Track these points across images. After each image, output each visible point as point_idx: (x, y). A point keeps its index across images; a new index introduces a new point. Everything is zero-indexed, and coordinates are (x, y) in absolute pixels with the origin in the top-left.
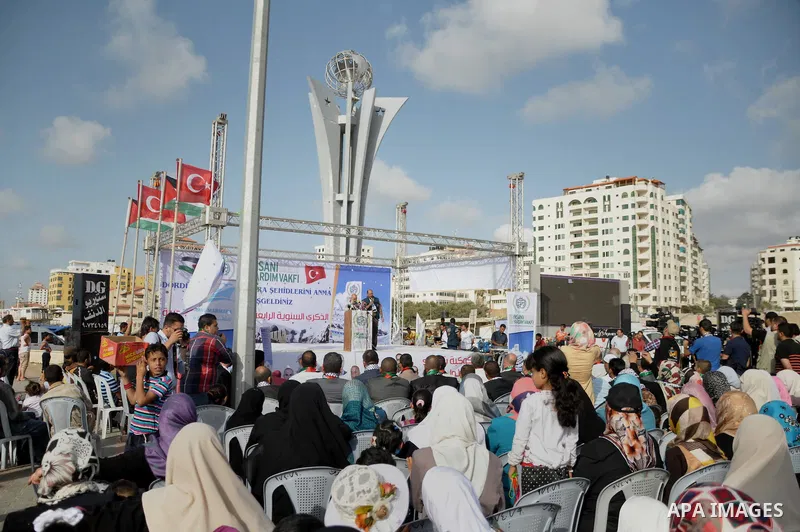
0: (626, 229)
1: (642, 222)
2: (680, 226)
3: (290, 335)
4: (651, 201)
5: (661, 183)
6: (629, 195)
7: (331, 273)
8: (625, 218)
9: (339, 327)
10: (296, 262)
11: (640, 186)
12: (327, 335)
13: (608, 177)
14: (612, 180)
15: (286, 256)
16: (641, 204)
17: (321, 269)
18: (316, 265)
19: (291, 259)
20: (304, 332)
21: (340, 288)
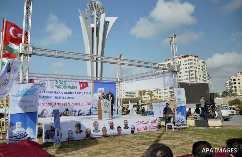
0: (186, 72)
1: (192, 69)
2: (204, 70)
3: (74, 113)
4: (194, 62)
5: (197, 56)
6: (187, 61)
7: (91, 85)
8: (186, 68)
9: (95, 108)
10: (76, 80)
11: (190, 57)
12: (90, 112)
13: (179, 55)
14: (181, 56)
15: (70, 77)
16: (191, 63)
17: (86, 83)
18: (84, 81)
19: (73, 79)
20: (80, 111)
21: (95, 91)
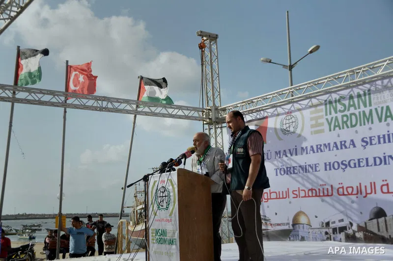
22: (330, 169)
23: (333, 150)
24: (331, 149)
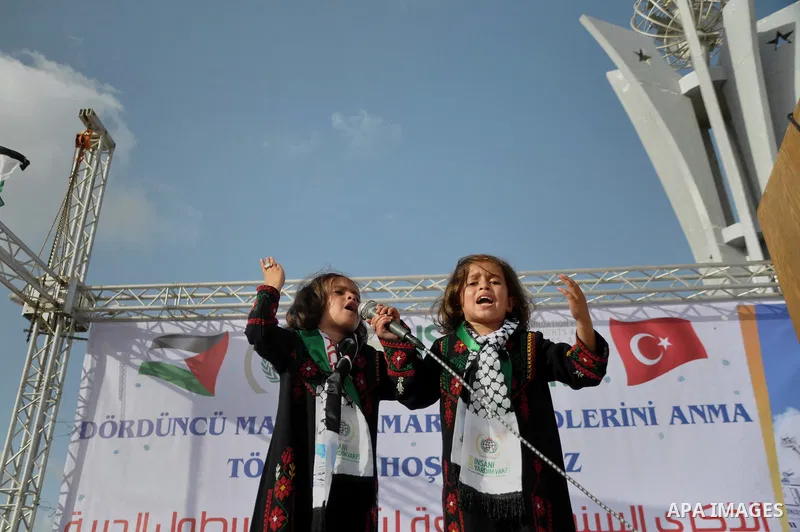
22: (396, 473)
23: (406, 431)
24: (403, 429)
